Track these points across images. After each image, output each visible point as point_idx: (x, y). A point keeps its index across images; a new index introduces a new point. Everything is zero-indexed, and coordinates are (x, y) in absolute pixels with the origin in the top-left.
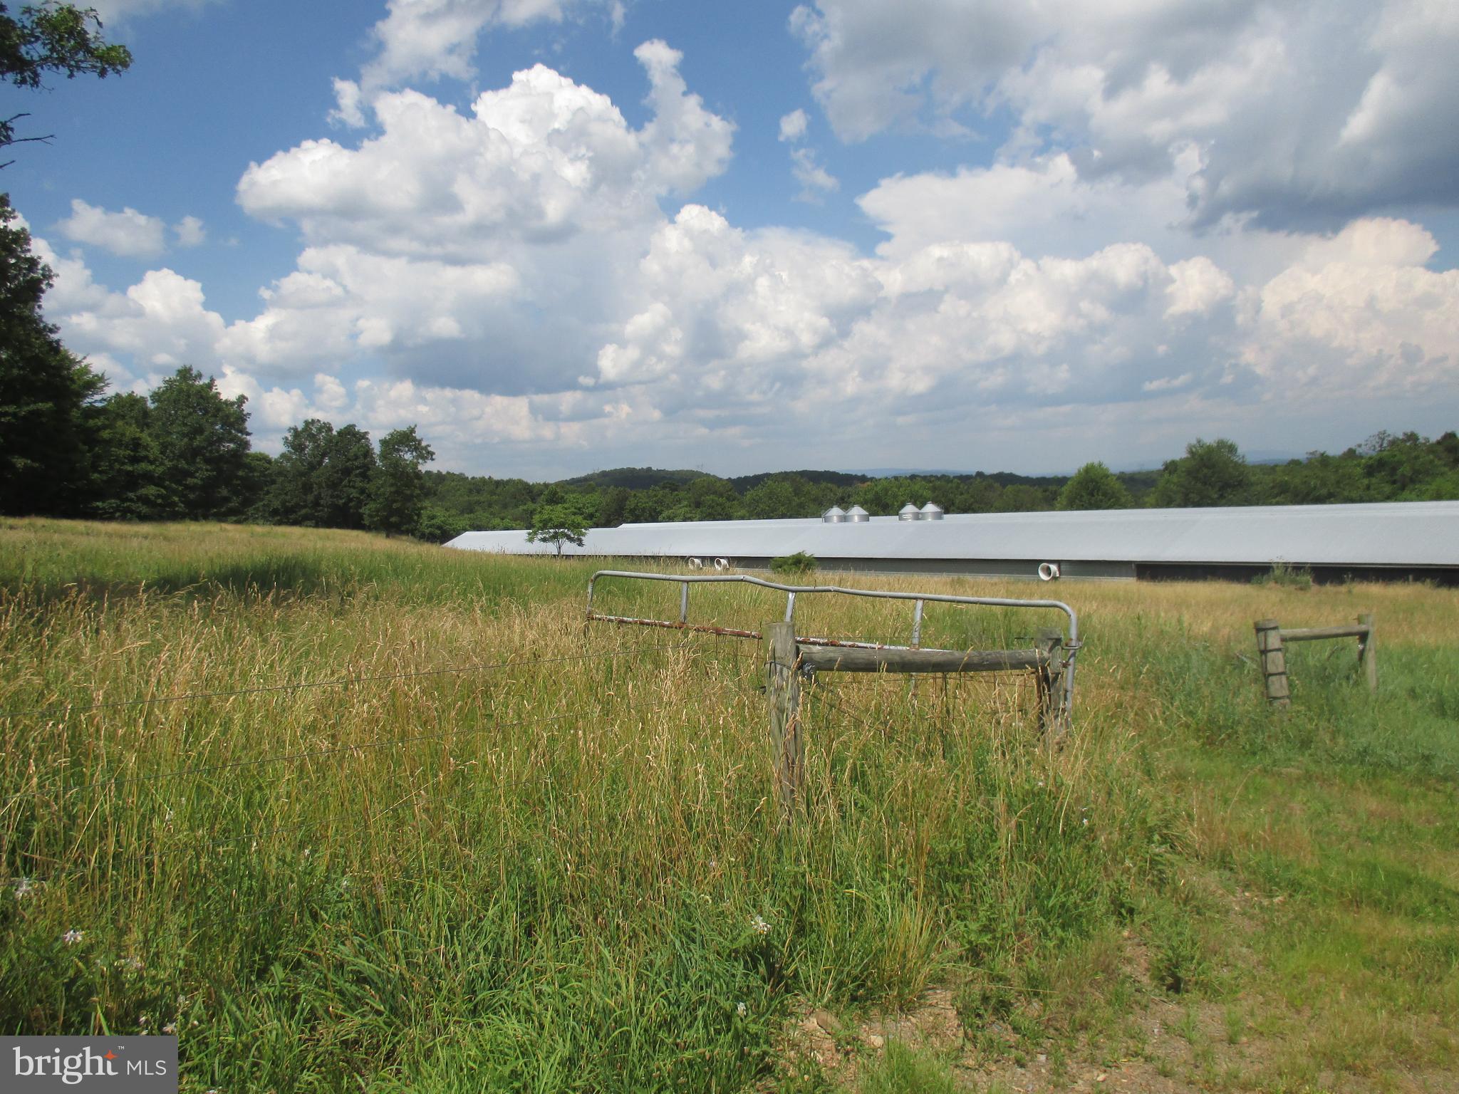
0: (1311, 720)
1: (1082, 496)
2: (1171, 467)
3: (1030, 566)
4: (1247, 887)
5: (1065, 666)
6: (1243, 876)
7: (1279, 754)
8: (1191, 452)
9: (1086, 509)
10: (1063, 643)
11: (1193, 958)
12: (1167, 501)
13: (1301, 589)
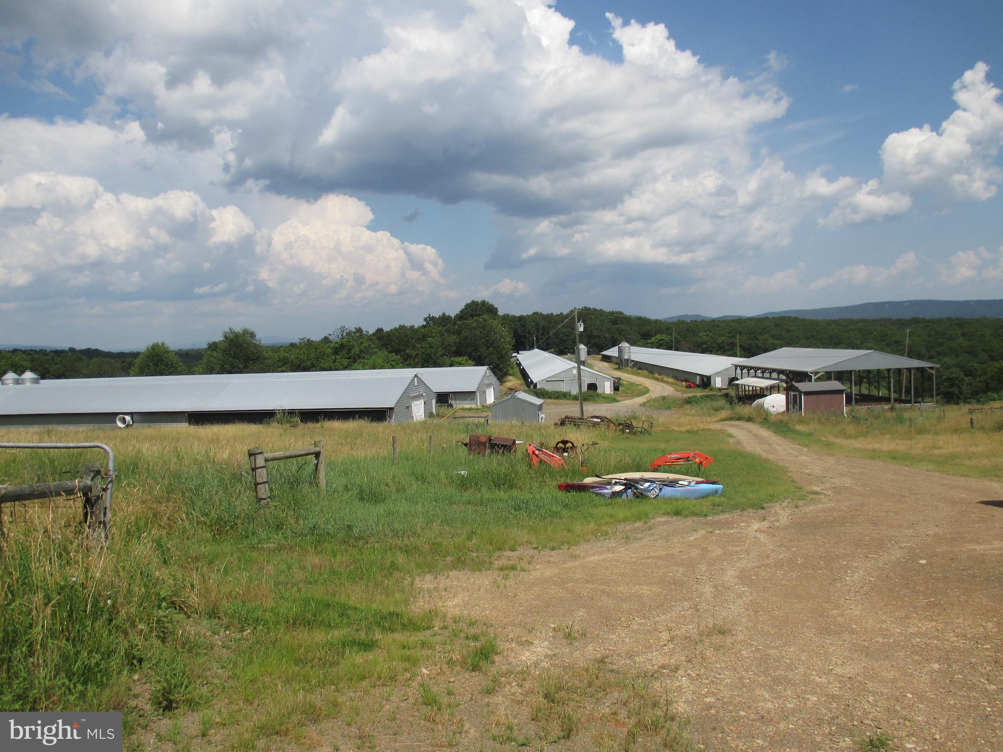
0: (283, 511)
1: (149, 366)
2: (213, 346)
3: (109, 417)
4: (227, 628)
5: (105, 490)
6: (226, 621)
7: (263, 536)
8: (226, 337)
9: (153, 375)
10: (103, 474)
11: (182, 684)
12: (210, 370)
13: (293, 426)
